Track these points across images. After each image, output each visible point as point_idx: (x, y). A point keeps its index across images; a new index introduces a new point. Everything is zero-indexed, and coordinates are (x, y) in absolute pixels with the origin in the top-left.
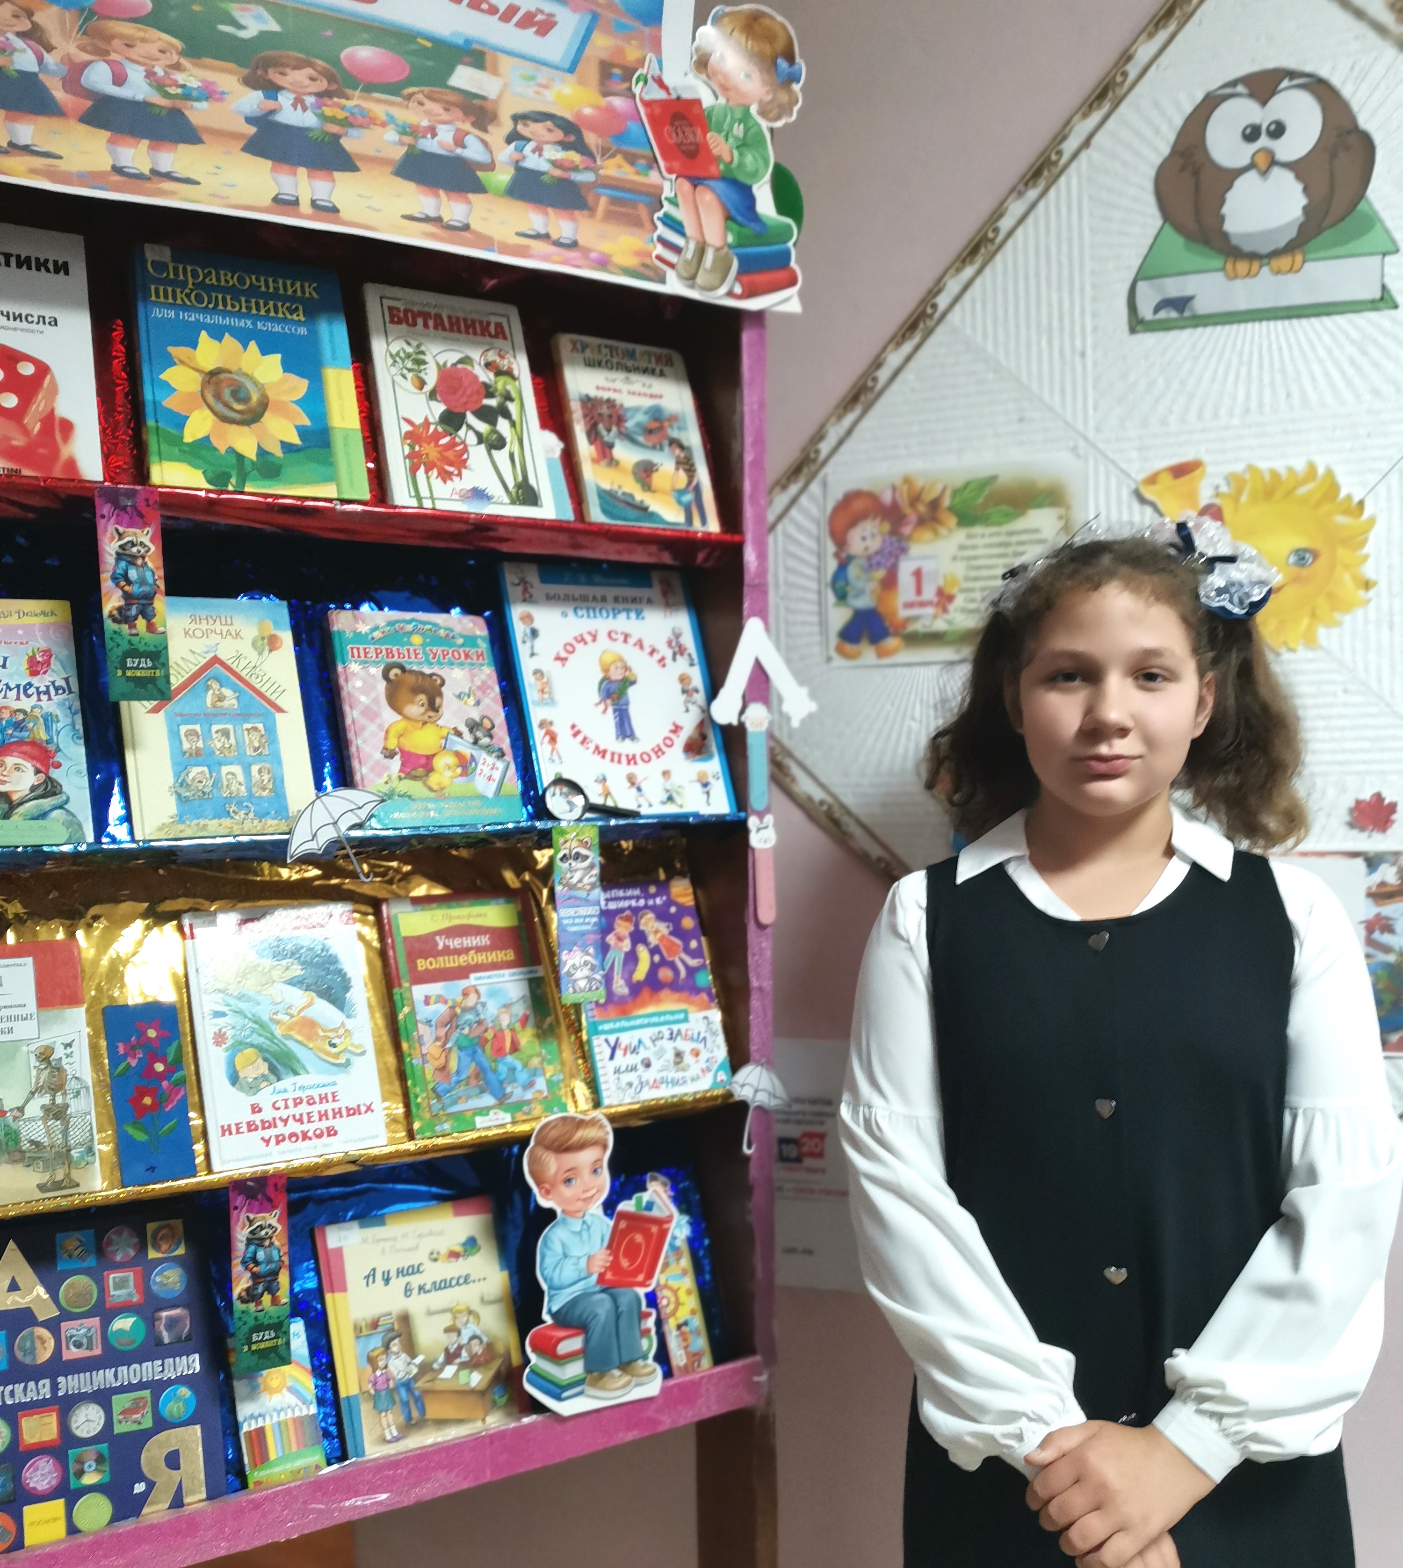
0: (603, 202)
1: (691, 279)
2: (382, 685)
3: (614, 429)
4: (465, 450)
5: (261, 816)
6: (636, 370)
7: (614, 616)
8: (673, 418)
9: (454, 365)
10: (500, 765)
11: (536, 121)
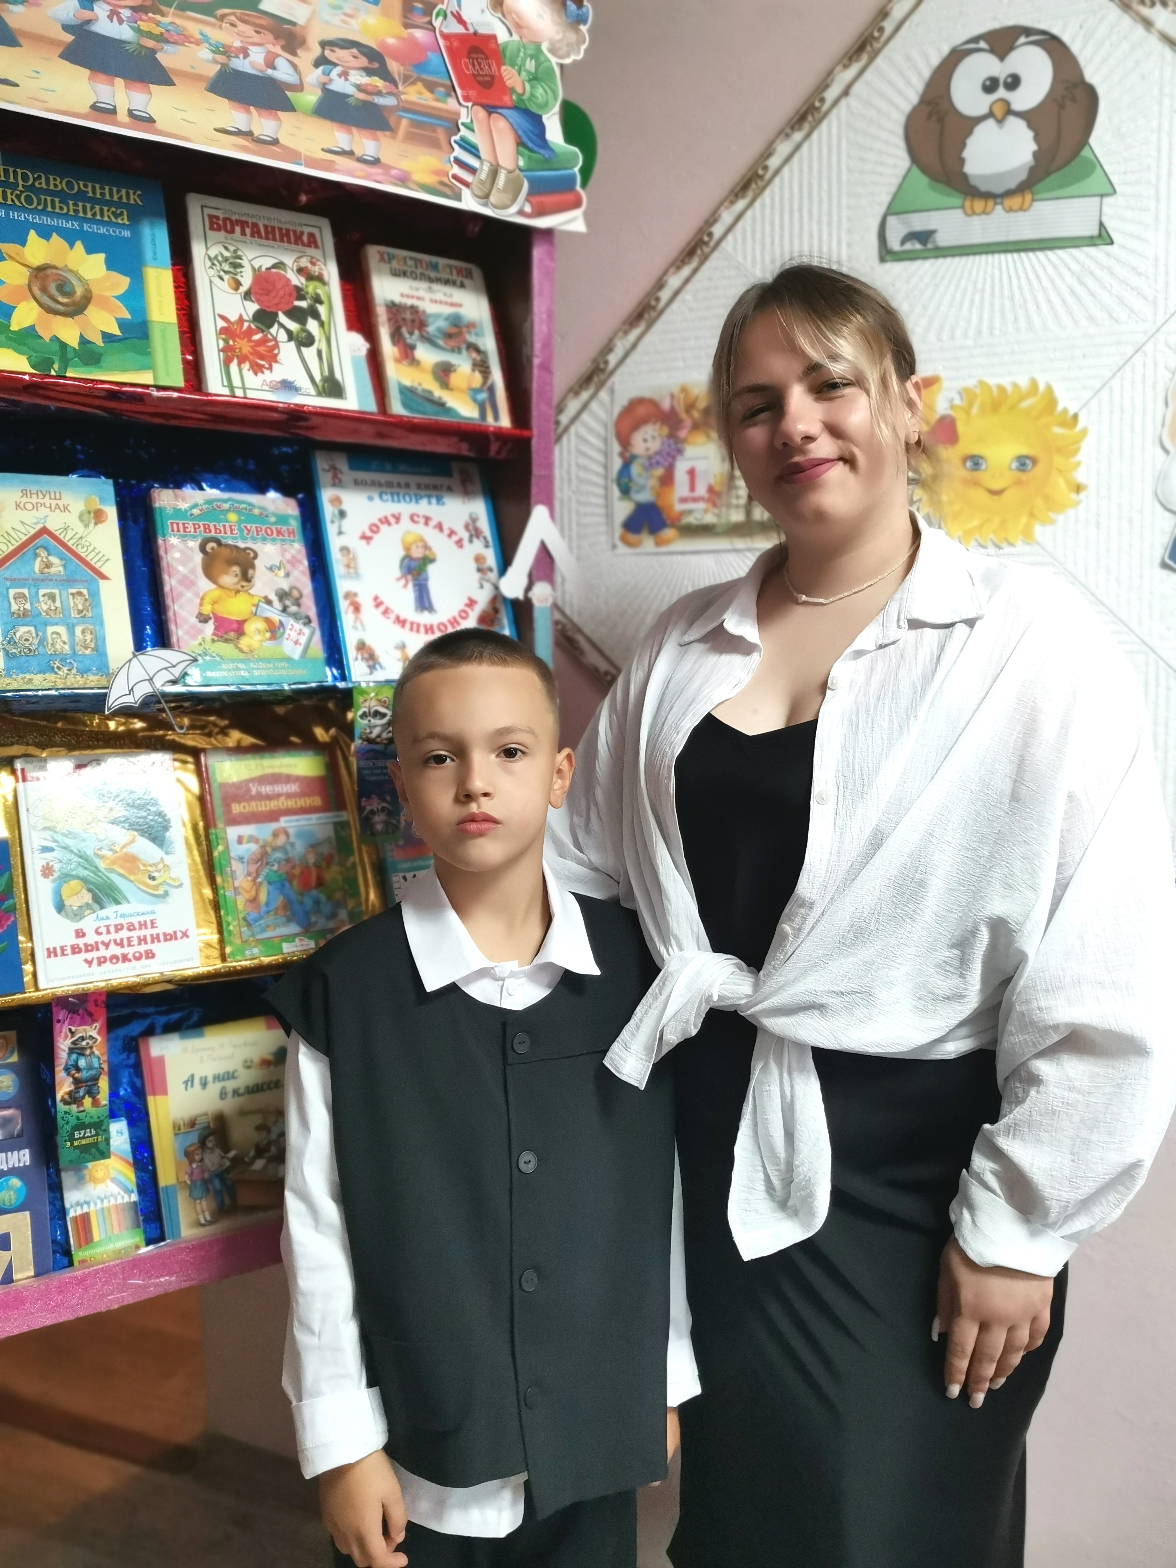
0: (404, 123)
1: (484, 198)
2: (199, 557)
3: (416, 332)
4: (276, 346)
5: (83, 672)
6: (438, 280)
7: (417, 502)
8: (471, 326)
9: (268, 269)
10: (307, 631)
11: (342, 48)
